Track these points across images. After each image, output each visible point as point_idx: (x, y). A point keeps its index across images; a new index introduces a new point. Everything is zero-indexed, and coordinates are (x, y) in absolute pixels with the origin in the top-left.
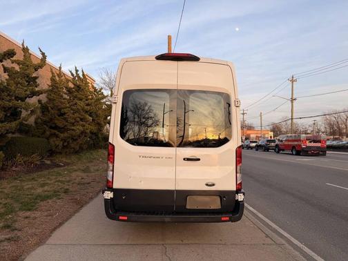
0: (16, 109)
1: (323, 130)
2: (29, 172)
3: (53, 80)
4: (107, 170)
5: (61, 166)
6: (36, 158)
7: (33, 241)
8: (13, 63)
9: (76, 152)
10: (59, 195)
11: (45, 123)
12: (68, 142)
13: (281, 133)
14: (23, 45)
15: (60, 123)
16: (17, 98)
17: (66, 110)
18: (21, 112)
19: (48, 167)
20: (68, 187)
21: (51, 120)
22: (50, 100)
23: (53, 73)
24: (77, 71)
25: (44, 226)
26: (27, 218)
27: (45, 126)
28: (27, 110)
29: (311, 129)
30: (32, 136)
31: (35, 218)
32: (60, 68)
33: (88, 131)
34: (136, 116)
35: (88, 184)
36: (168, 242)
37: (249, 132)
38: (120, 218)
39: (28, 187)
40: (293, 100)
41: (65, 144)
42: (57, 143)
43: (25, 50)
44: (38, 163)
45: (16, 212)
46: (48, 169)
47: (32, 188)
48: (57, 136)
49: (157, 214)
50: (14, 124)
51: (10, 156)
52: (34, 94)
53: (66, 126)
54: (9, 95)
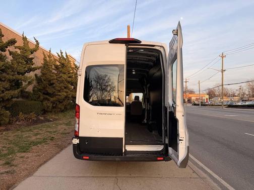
0: (18, 81)
1: (247, 93)
2: (28, 125)
3: (45, 60)
4: (75, 124)
5: (51, 121)
6: (33, 116)
7: (24, 173)
8: (16, 48)
9: (62, 111)
10: (46, 142)
11: (40, 90)
12: (56, 104)
13: (215, 96)
14: (23, 35)
15: (50, 91)
16: (19, 73)
17: (54, 81)
18: (22, 83)
19: (42, 122)
20: (54, 136)
21: (44, 88)
22: (43, 74)
23: (44, 55)
24: (62, 53)
25: (33, 163)
26: (22, 157)
27: (40, 93)
28: (25, 81)
29: (238, 92)
30: (31, 100)
31: (28, 157)
32: (50, 51)
33: (70, 96)
34: (98, 84)
35: (69, 133)
36: (120, 175)
37: (190, 95)
38: (84, 158)
39: (25, 136)
40: (223, 71)
41: (54, 105)
42: (48, 104)
43: (25, 39)
44: (35, 119)
45: (15, 153)
46: (41, 123)
47: (29, 137)
48: (49, 100)
49: (110, 155)
50: (16, 92)
51: (15, 114)
52: (30, 70)
53: (54, 92)
54: (13, 71)
